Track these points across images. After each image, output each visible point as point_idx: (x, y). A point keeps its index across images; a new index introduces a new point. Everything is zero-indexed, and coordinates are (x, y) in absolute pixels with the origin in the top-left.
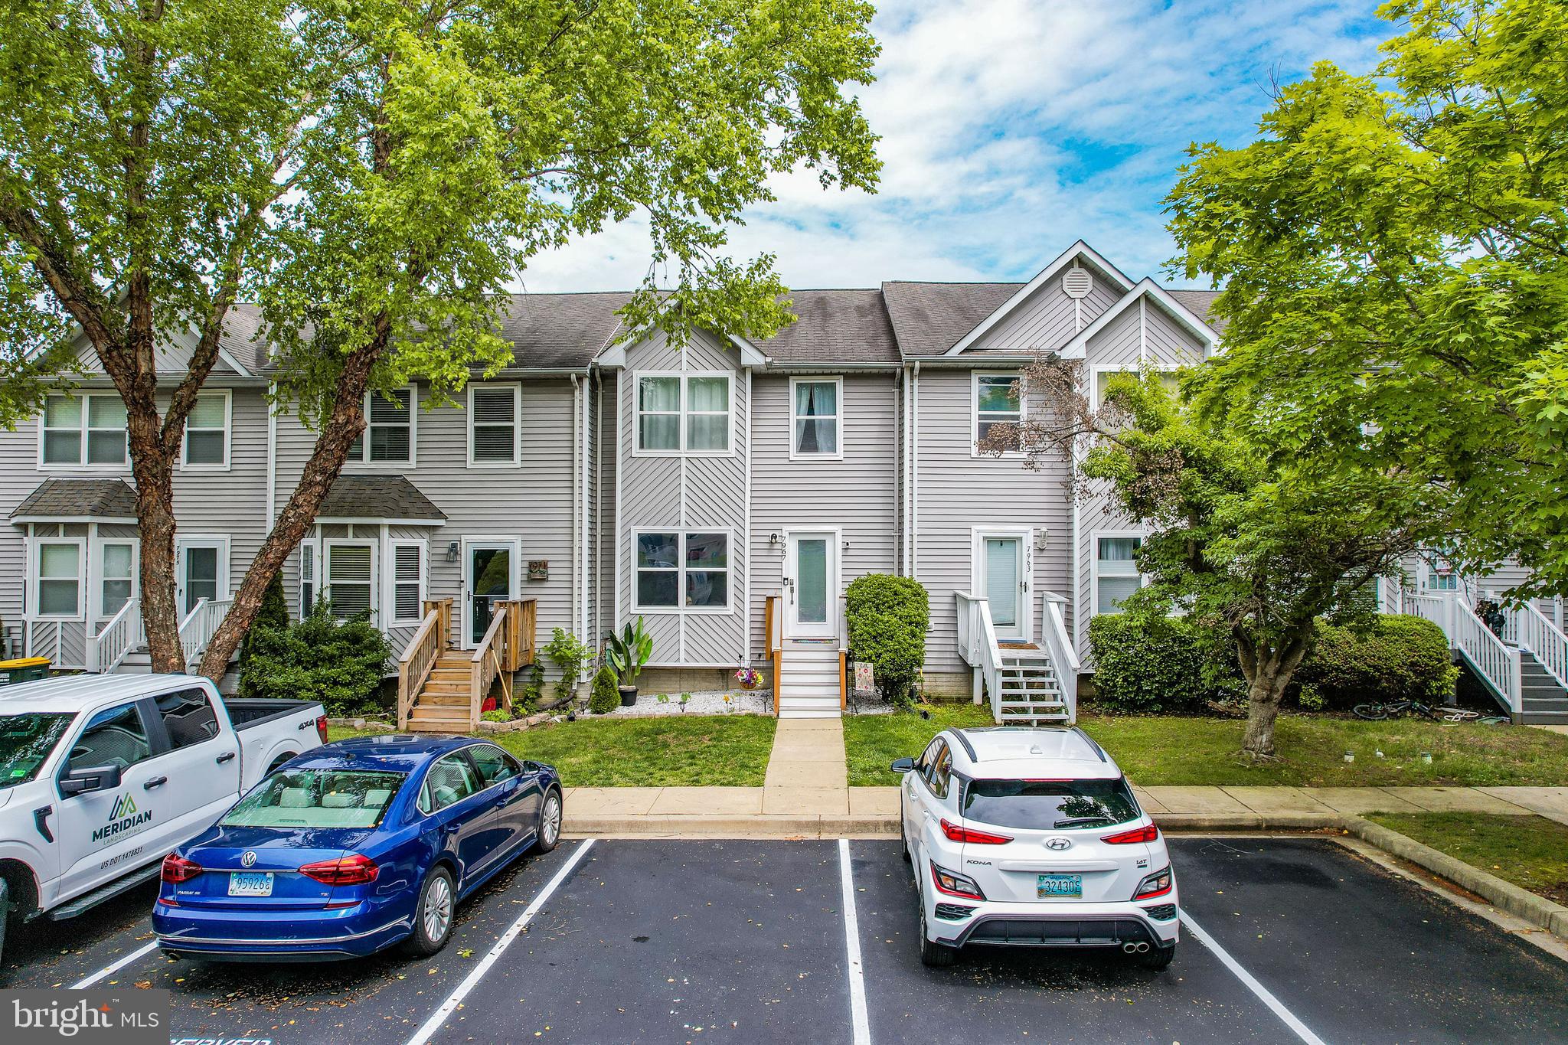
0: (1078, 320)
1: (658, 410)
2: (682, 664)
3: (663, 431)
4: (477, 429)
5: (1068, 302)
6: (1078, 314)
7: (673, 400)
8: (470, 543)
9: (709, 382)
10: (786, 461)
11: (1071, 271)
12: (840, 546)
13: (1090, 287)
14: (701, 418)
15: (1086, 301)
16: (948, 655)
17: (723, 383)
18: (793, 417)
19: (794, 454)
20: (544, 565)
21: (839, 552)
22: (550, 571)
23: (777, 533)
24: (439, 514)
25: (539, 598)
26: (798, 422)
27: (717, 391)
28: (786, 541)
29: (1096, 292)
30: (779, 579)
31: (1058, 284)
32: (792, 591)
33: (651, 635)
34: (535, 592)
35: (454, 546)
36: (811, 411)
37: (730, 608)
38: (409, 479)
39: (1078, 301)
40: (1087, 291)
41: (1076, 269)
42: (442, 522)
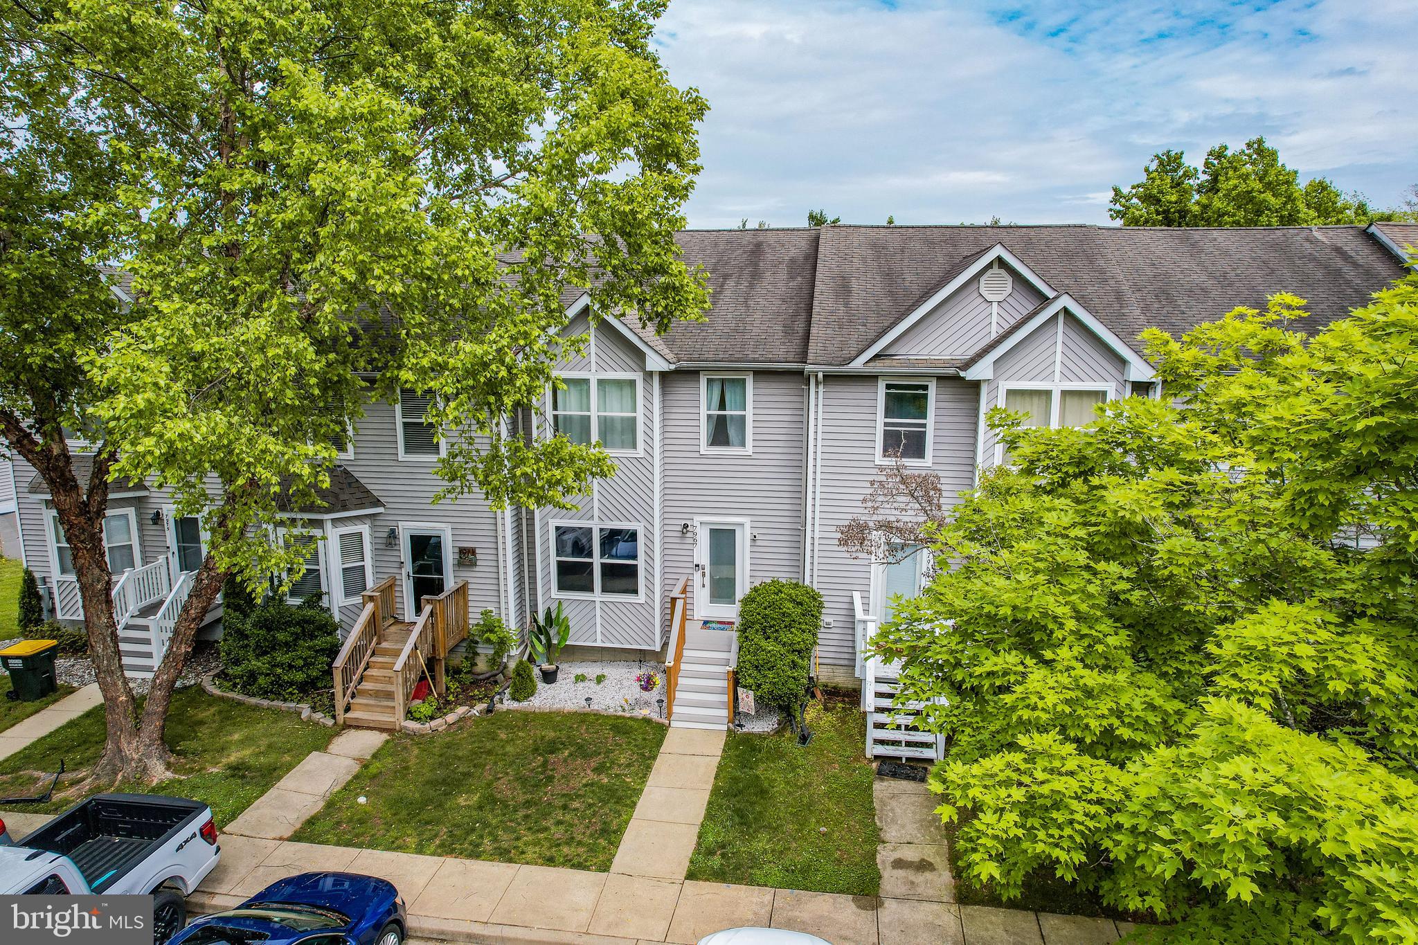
0: (994, 325)
1: (571, 409)
2: (599, 644)
3: (576, 428)
4: (405, 424)
5: (985, 305)
6: (995, 318)
7: (585, 400)
8: (407, 528)
9: (619, 383)
10: (697, 455)
11: (990, 271)
12: (748, 537)
13: (1009, 290)
14: (612, 419)
15: (1004, 305)
16: (846, 650)
17: (632, 383)
18: (704, 412)
19: (704, 449)
20: (472, 551)
21: (748, 542)
22: (478, 557)
23: (689, 523)
24: (377, 503)
25: (470, 580)
26: (709, 417)
27: (627, 391)
28: (698, 530)
29: (1016, 295)
30: (690, 565)
31: (974, 286)
32: (704, 575)
33: (570, 617)
34: (467, 575)
35: (393, 531)
36: (722, 406)
37: (641, 598)
38: (349, 469)
39: (995, 305)
40: (1005, 294)
41: (996, 270)
42: (381, 510)
